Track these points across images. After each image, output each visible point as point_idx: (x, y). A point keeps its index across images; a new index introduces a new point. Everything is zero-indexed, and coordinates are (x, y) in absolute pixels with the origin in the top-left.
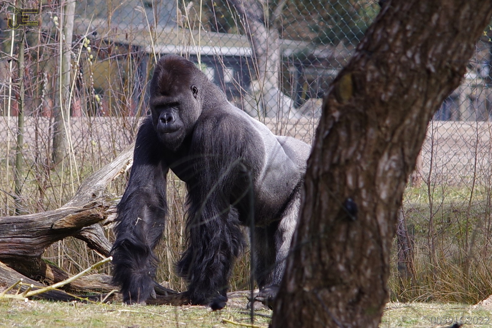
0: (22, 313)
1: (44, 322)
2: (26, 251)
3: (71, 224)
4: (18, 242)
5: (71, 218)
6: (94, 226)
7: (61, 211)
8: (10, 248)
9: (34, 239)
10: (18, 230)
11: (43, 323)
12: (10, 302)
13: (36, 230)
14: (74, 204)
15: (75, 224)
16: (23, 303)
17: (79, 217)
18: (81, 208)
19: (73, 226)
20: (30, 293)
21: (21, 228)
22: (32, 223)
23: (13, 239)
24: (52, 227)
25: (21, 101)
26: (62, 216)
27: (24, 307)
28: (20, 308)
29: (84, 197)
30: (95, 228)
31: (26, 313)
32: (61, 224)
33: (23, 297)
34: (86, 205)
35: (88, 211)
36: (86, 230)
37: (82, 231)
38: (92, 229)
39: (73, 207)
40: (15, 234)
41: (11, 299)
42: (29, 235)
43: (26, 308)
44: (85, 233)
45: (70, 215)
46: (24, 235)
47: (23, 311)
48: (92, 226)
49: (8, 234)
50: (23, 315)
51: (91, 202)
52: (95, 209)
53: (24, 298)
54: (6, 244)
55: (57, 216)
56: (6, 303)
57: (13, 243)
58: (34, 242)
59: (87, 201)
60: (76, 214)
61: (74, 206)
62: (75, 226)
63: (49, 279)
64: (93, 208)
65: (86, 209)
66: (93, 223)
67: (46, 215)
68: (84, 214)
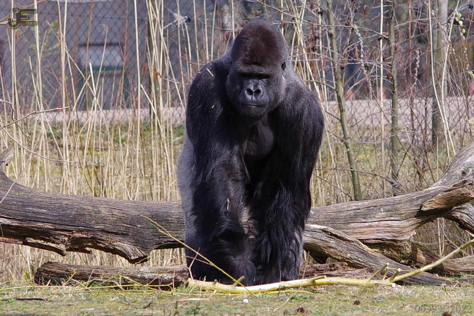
0: (389, 298)
1: (412, 307)
2: (394, 234)
3: (441, 204)
4: (386, 226)
5: (440, 198)
6: (466, 206)
7: (430, 191)
8: (378, 233)
9: (403, 221)
10: (385, 213)
11: (410, 308)
12: (375, 288)
13: (404, 212)
14: (444, 184)
15: (446, 204)
16: (390, 288)
17: (449, 196)
18: (451, 187)
19: (443, 206)
20: (397, 278)
21: (389, 211)
22: (400, 205)
23: (381, 222)
24: (420, 209)
25: (394, 80)
26: (431, 197)
27: (390, 292)
28: (387, 293)
29: (454, 176)
30: (466, 208)
31: (392, 299)
32: (431, 205)
33: (390, 282)
34: (456, 183)
35: (457, 189)
36: (457, 210)
37: (453, 211)
38: (463, 208)
39: (442, 187)
40: (382, 218)
41: (377, 285)
42: (397, 218)
43: (392, 293)
44: (456, 213)
45: (439, 195)
46: (392, 218)
47: (389, 296)
48: (463, 206)
49: (376, 218)
50: (389, 301)
51: (461, 181)
52: (465, 187)
53: (391, 284)
54: (373, 228)
55: (425, 197)
56: (372, 289)
57: (381, 227)
58: (403, 225)
59: (457, 180)
60: (445, 193)
61: (443, 185)
62: (446, 206)
63: (420, 263)
64: (463, 186)
65: (456, 187)
66: (464, 202)
67: (414, 196)
68: (454, 193)
